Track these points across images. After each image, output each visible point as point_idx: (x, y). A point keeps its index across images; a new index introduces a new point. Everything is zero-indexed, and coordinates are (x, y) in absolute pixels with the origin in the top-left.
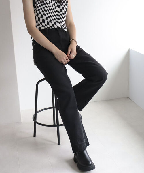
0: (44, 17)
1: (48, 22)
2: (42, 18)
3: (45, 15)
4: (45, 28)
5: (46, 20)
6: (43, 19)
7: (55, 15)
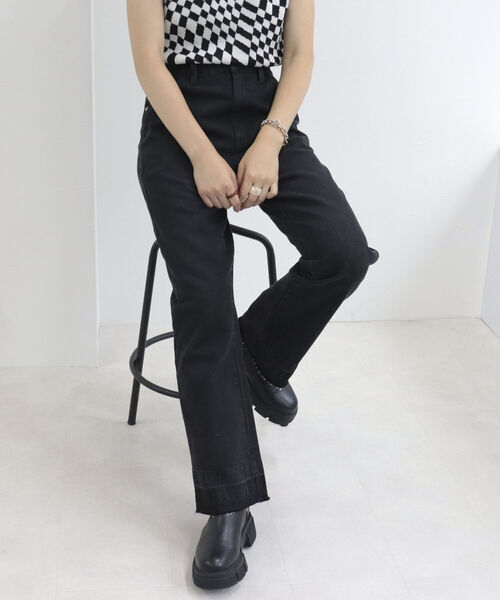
0: (192, 25)
1: (204, 39)
2: (185, 26)
3: (194, 16)
4: (187, 58)
5: (196, 36)
6: (188, 32)
7: (235, 20)
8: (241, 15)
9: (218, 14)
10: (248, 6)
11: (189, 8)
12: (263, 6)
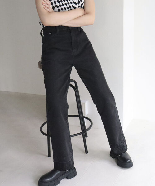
8: (72, 5)
9: (65, 5)
10: (74, 2)
11: (55, 4)
12: (79, 2)
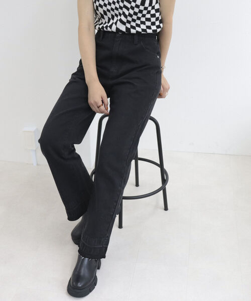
7: (121, 8)
